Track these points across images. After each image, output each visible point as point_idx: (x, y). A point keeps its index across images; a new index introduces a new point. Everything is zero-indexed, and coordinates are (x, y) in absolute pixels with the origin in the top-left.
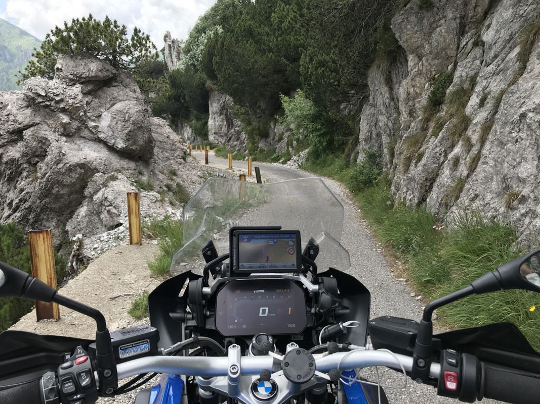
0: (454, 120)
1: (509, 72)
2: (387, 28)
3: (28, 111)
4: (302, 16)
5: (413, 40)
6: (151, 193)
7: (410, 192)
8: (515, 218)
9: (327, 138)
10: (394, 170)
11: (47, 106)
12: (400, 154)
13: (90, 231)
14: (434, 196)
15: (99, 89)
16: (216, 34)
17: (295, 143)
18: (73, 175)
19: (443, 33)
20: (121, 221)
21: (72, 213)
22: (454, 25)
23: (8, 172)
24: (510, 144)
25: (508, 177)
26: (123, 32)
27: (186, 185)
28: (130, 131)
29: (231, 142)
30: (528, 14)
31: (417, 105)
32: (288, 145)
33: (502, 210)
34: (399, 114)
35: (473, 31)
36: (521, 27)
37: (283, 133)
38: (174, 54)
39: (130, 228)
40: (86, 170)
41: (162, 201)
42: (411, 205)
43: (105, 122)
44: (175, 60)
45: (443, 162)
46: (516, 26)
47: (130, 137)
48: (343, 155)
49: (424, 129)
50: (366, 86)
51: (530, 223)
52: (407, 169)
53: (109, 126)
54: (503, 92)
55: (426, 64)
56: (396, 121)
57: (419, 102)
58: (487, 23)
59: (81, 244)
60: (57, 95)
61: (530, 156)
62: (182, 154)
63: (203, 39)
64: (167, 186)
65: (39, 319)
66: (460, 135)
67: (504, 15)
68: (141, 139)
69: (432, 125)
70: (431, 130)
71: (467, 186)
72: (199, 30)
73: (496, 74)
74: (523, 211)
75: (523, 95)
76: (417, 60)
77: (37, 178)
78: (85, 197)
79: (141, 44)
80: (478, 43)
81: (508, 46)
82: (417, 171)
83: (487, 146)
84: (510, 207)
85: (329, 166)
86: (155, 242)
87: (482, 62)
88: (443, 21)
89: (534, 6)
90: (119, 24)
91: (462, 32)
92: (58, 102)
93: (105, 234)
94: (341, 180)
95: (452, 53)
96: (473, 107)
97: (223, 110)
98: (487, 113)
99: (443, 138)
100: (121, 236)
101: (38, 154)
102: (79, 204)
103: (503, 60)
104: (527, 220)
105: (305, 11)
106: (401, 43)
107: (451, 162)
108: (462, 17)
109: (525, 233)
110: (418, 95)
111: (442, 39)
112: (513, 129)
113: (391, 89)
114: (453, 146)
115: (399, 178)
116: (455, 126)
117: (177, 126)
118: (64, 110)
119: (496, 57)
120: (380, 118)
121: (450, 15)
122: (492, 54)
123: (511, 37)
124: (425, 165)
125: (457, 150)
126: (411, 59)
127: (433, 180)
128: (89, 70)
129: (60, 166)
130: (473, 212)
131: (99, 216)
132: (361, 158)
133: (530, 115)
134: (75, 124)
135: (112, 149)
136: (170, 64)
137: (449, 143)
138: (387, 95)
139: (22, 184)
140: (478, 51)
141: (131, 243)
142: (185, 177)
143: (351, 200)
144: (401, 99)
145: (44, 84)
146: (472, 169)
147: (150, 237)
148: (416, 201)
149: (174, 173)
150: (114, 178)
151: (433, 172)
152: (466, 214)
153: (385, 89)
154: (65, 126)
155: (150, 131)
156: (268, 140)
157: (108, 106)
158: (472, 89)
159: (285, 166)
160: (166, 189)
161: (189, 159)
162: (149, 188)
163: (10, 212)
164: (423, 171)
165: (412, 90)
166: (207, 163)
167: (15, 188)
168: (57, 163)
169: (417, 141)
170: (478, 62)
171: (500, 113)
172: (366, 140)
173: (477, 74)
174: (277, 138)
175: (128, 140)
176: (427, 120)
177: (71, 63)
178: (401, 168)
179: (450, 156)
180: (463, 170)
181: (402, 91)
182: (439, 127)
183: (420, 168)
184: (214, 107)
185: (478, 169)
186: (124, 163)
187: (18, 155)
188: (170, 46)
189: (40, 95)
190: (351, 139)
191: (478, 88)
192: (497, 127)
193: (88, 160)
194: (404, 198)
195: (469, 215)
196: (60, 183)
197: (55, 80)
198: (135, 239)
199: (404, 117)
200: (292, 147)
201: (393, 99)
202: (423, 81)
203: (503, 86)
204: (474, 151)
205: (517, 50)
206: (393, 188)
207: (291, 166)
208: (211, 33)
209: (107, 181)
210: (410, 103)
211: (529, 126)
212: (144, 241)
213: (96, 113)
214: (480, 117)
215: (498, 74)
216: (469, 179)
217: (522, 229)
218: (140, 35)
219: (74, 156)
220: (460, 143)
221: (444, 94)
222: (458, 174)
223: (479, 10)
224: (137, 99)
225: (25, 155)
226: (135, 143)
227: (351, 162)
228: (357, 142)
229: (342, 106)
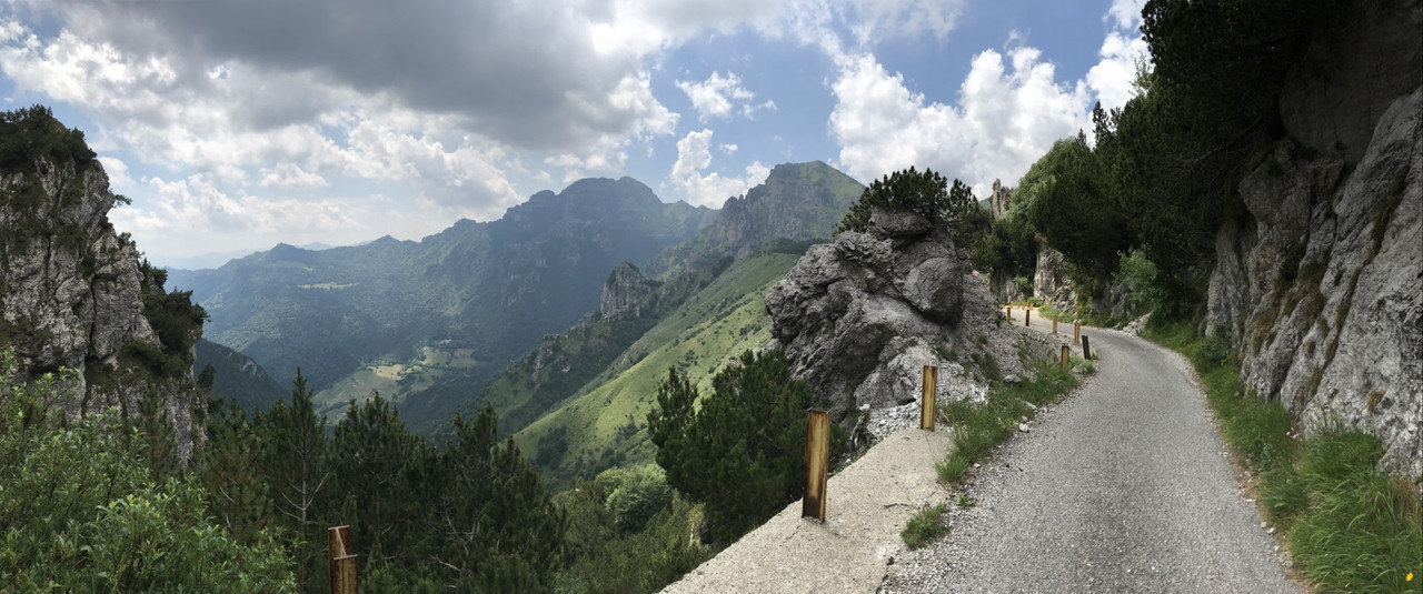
0: (1308, 298)
1: (1364, 250)
2: (1234, 192)
3: (837, 265)
4: (1141, 173)
5: (1263, 207)
6: (954, 365)
7: (1261, 379)
8: (1380, 426)
9: (1172, 303)
10: (1244, 351)
11: (854, 261)
12: (1250, 332)
13: (879, 404)
14: (1289, 386)
15: (911, 243)
16: (1049, 183)
17: (1133, 306)
18: (869, 336)
19: (1293, 202)
20: (915, 396)
21: (863, 378)
22: (1305, 194)
23: (809, 325)
24: (1369, 334)
25: (1369, 371)
26: (944, 184)
27: (997, 355)
28: (938, 291)
29: (1058, 301)
30: (1380, 189)
31: (1268, 277)
32: (1125, 308)
33: (1365, 412)
34: (1249, 285)
35: (1325, 202)
36: (1374, 202)
37: (1120, 294)
38: (1003, 203)
39: (923, 406)
40: (885, 332)
41: (965, 375)
42: (1263, 395)
43: (912, 280)
44: (1003, 209)
45: (1298, 346)
46: (1368, 201)
47: (937, 298)
48: (1190, 325)
49: (1276, 305)
50: (1213, 250)
51: (1398, 434)
52: (1257, 352)
53: (916, 284)
54: (1359, 272)
55: (1277, 233)
56: (1246, 292)
57: (1270, 274)
58: (1338, 195)
59: (867, 416)
60: (866, 250)
61: (1392, 351)
62: (995, 318)
63: (1035, 188)
64: (974, 356)
65: (805, 514)
66: (1315, 316)
67: (1356, 188)
68: (949, 302)
69: (1284, 301)
70: (1283, 307)
71: (1324, 379)
72: (1031, 179)
73: (1350, 250)
74: (1388, 418)
75: (1380, 278)
76: (1267, 227)
77: (834, 335)
78: (878, 362)
79: (961, 197)
80: (1330, 215)
81: (1362, 221)
82: (1268, 354)
83: (1345, 332)
84: (1373, 410)
85: (1174, 335)
86: (949, 430)
87: (1335, 236)
88: (1293, 189)
89: (1386, 182)
90: (941, 176)
91: (1313, 202)
92: (866, 257)
93: (895, 409)
94: (1187, 354)
95: (1303, 223)
96: (1327, 284)
97: (1051, 265)
98: (1344, 292)
99: (1296, 318)
100: (913, 414)
101: (838, 309)
102: (872, 369)
103: (1357, 235)
104: (1394, 430)
105: (1145, 168)
106: (1249, 209)
107: (1307, 347)
108: (1313, 187)
109: (1392, 447)
110: (1269, 266)
111: (1292, 208)
112: (1372, 316)
113: (1240, 257)
114: (1307, 329)
115: (1249, 359)
116: (1309, 305)
117: (998, 279)
118: (870, 266)
119: (1349, 232)
120: (1229, 288)
121: (1301, 184)
122: (1345, 229)
123: (1364, 211)
124: (1277, 349)
125: (1313, 333)
126: (1261, 228)
127: (1287, 368)
128: (902, 225)
129: (858, 324)
130: (1332, 411)
131: (891, 386)
132: (1209, 330)
133: (1389, 302)
134: (880, 280)
135: (916, 309)
136: (997, 213)
137: (1302, 325)
138: (1236, 263)
139: (819, 339)
140: (1330, 224)
141: (922, 427)
142: (996, 346)
143: (1197, 381)
144: (1250, 269)
145: (855, 239)
146: (1330, 357)
147: (944, 421)
148: (1269, 391)
149: (984, 340)
150: (914, 344)
151: (1286, 357)
152: (1325, 414)
153: (1233, 257)
154: (869, 282)
155: (961, 291)
156: (1103, 301)
157: (917, 262)
158: (1327, 264)
159: (1121, 332)
160: (971, 359)
161: (1004, 324)
162: (952, 357)
163: (804, 367)
164: (1275, 357)
165: (1262, 260)
166: (1027, 324)
167: (813, 342)
168: (855, 321)
169: (1268, 319)
170: (1331, 235)
171: (1356, 294)
172: (1215, 310)
173: (1330, 248)
174: (1112, 299)
175: (934, 301)
176: (1279, 296)
177: (885, 217)
178: (1251, 348)
179: (1305, 340)
180: (1320, 358)
181: (1251, 262)
182: (1292, 305)
183: (1272, 352)
184: (1043, 260)
185: (1336, 359)
186: (928, 327)
187: (820, 309)
188: (998, 195)
189: (849, 250)
190: (1199, 307)
191: (1332, 264)
192: (1354, 310)
193: (888, 320)
194: (1255, 386)
195: (1329, 415)
196: (854, 343)
197: (867, 234)
198: (927, 424)
199: (1254, 289)
200: (1130, 311)
201: (1242, 268)
202: (1274, 251)
203: (1358, 265)
204: (1332, 335)
205: (1371, 227)
206: (1243, 371)
207: (1128, 332)
208: (1044, 182)
209: (905, 346)
210: (1261, 275)
211: (1389, 315)
212: (938, 426)
213: (904, 270)
214: (1336, 297)
215: (1352, 250)
216: (1327, 369)
217: (1389, 441)
218: (961, 187)
219: (873, 315)
220: (1316, 325)
221: (1296, 267)
222: (1315, 363)
223: (1330, 180)
224: (950, 256)
225: (826, 309)
226: (942, 304)
227: (1199, 333)
228: (1205, 311)
229: (1191, 268)
